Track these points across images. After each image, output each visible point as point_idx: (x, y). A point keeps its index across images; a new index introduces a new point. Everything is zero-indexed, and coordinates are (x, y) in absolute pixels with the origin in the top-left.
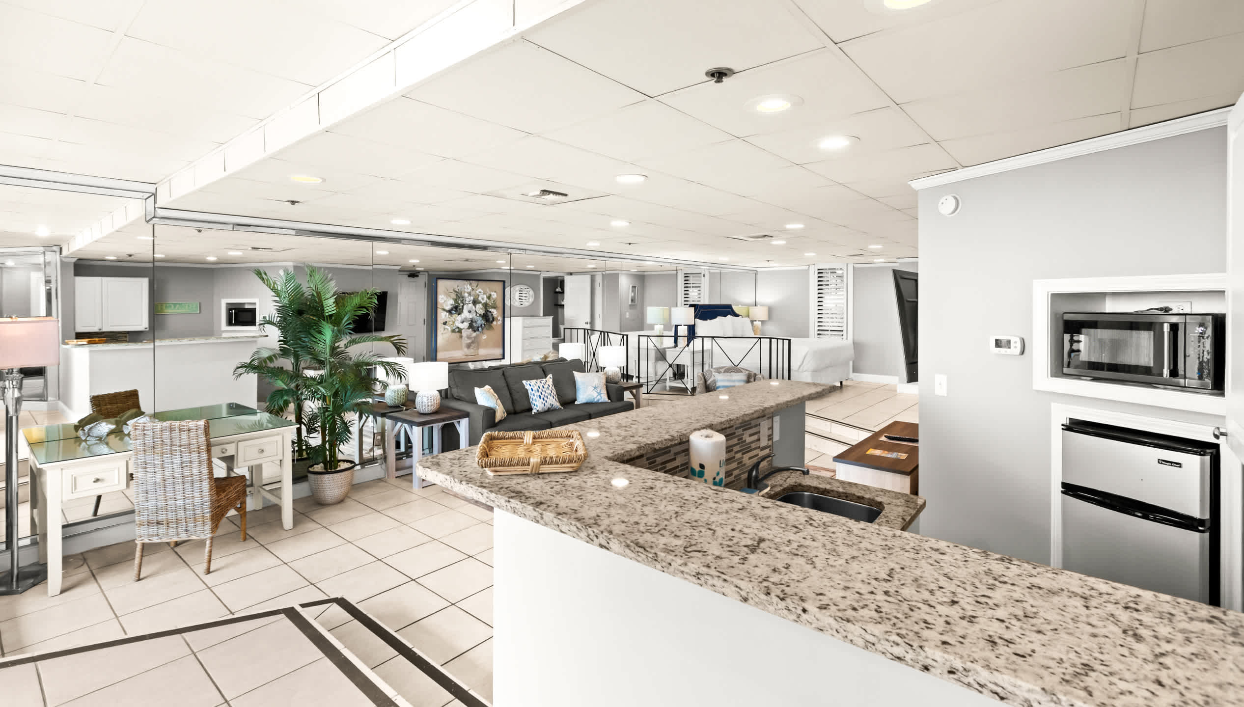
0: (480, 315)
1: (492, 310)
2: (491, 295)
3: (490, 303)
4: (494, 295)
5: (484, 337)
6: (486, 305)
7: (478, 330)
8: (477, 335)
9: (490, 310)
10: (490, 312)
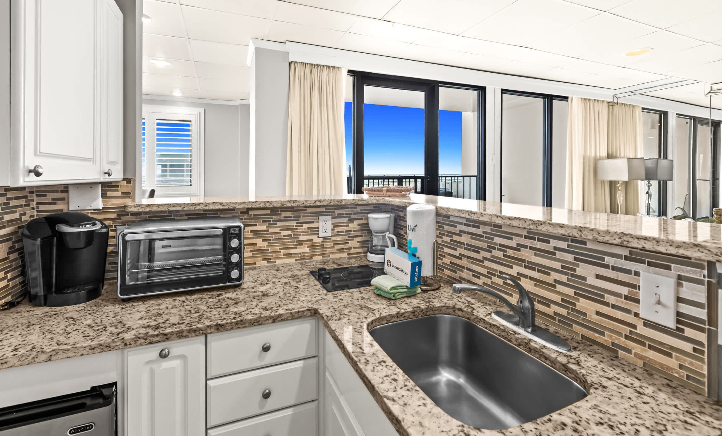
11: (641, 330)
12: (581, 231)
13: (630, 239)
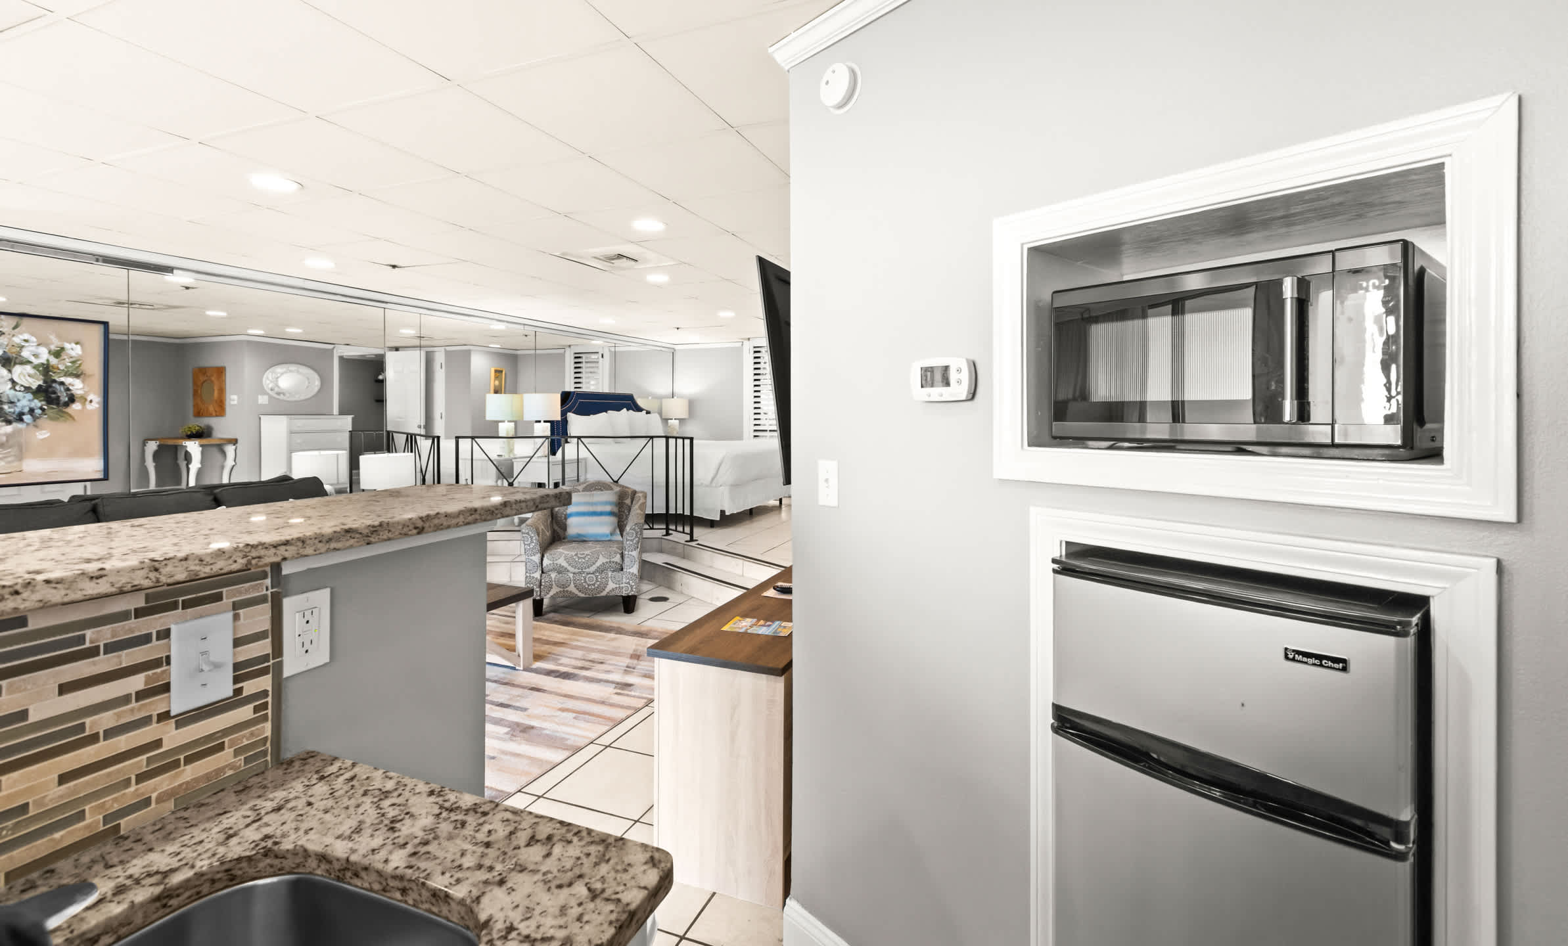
0: (27, 389)
1: (68, 380)
2: (63, 349)
3: (62, 364)
4: (74, 350)
5: (42, 435)
6: (46, 369)
7: (21, 420)
8: (16, 433)
9: (62, 379)
10: (62, 383)
11: (173, 737)
12: (156, 570)
13: (262, 552)
